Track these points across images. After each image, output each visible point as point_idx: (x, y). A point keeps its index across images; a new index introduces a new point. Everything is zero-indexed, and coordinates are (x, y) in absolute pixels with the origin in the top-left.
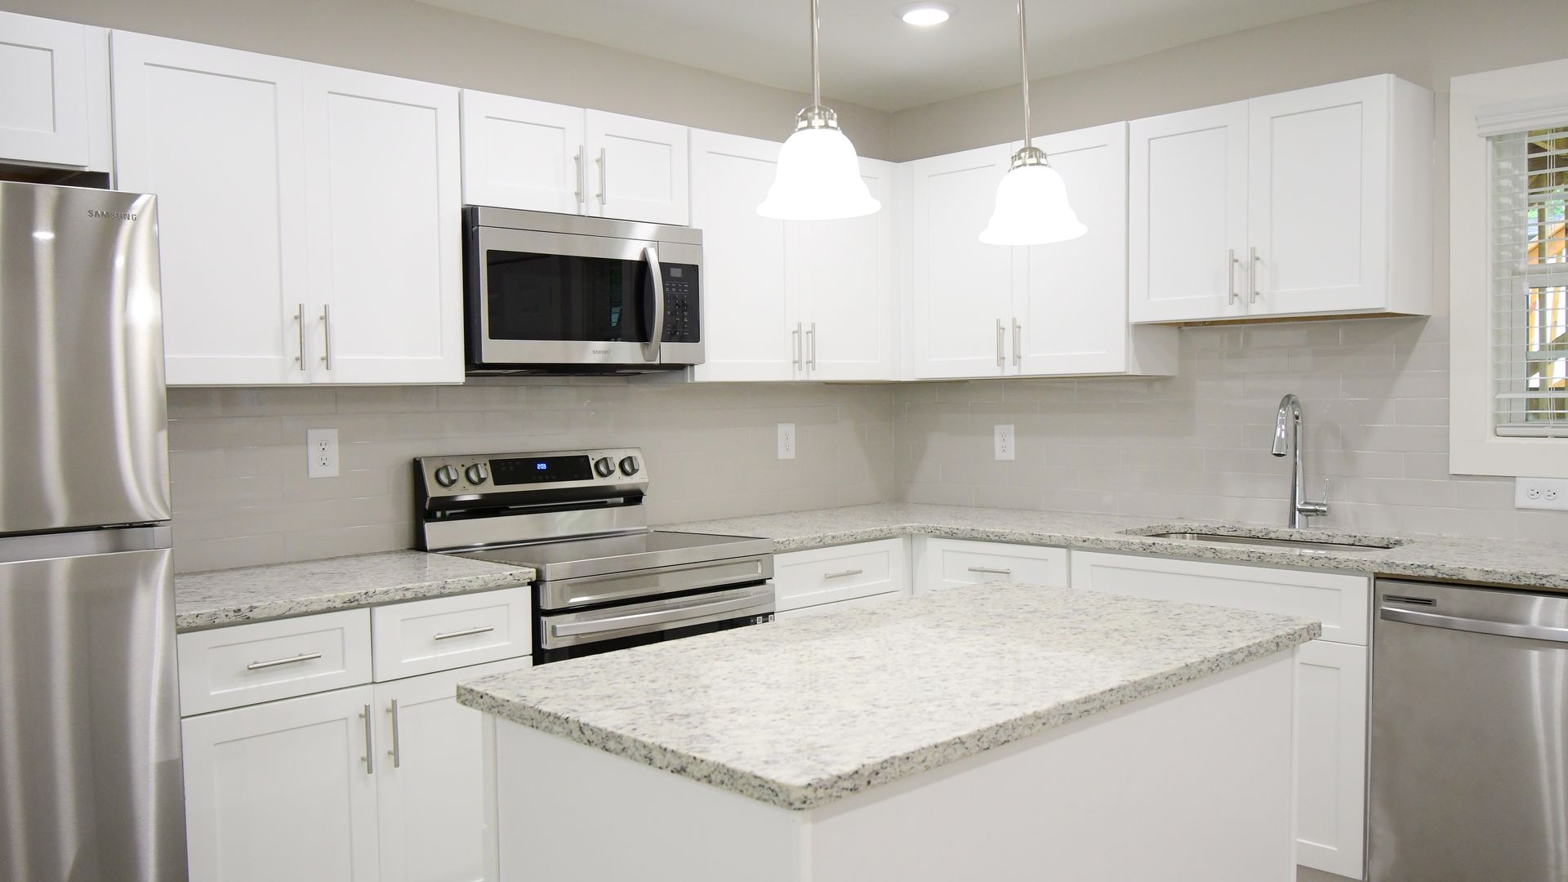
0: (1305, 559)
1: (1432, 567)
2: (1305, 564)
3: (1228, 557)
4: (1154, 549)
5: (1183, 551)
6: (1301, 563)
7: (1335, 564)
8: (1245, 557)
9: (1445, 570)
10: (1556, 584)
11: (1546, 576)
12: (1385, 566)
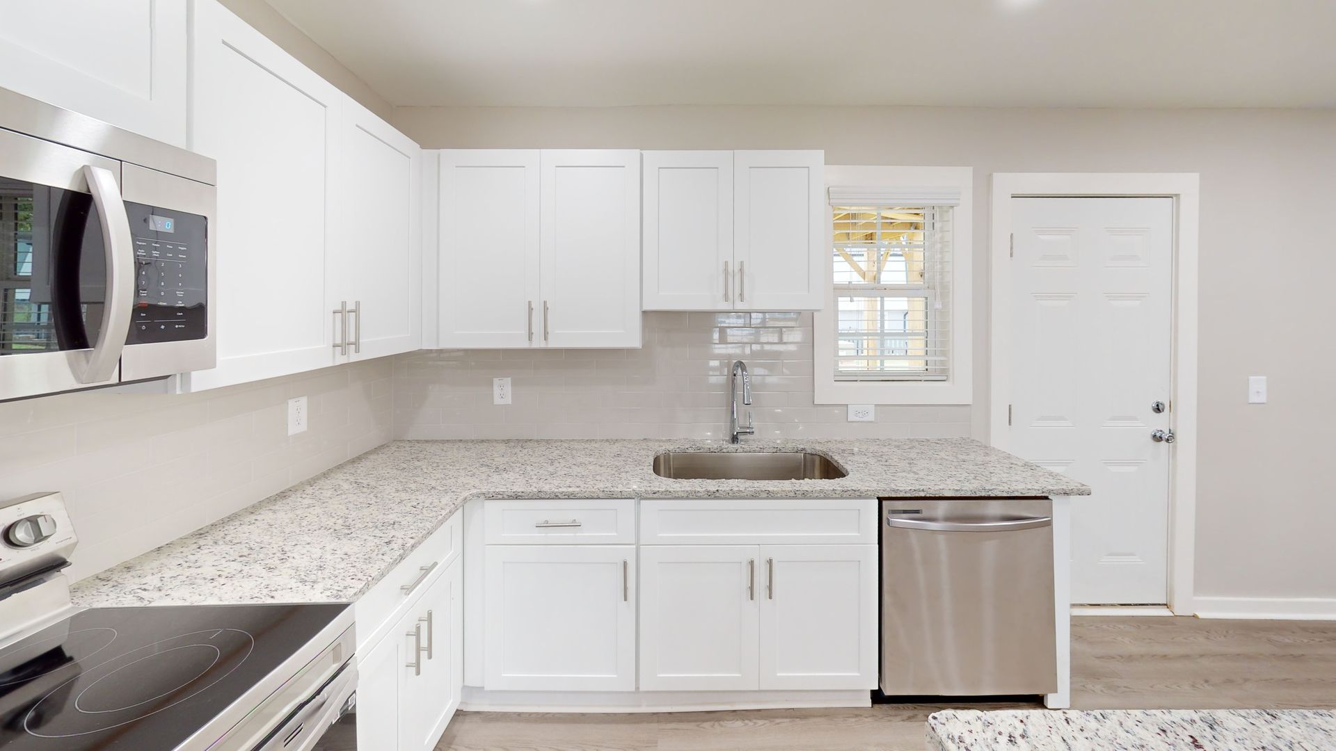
0: (837, 492)
1: (923, 490)
2: (837, 496)
3: (779, 495)
4: (717, 495)
5: (742, 494)
6: (834, 496)
7: (859, 494)
8: (792, 494)
9: (931, 491)
10: (996, 494)
11: (991, 490)
12: (893, 493)
